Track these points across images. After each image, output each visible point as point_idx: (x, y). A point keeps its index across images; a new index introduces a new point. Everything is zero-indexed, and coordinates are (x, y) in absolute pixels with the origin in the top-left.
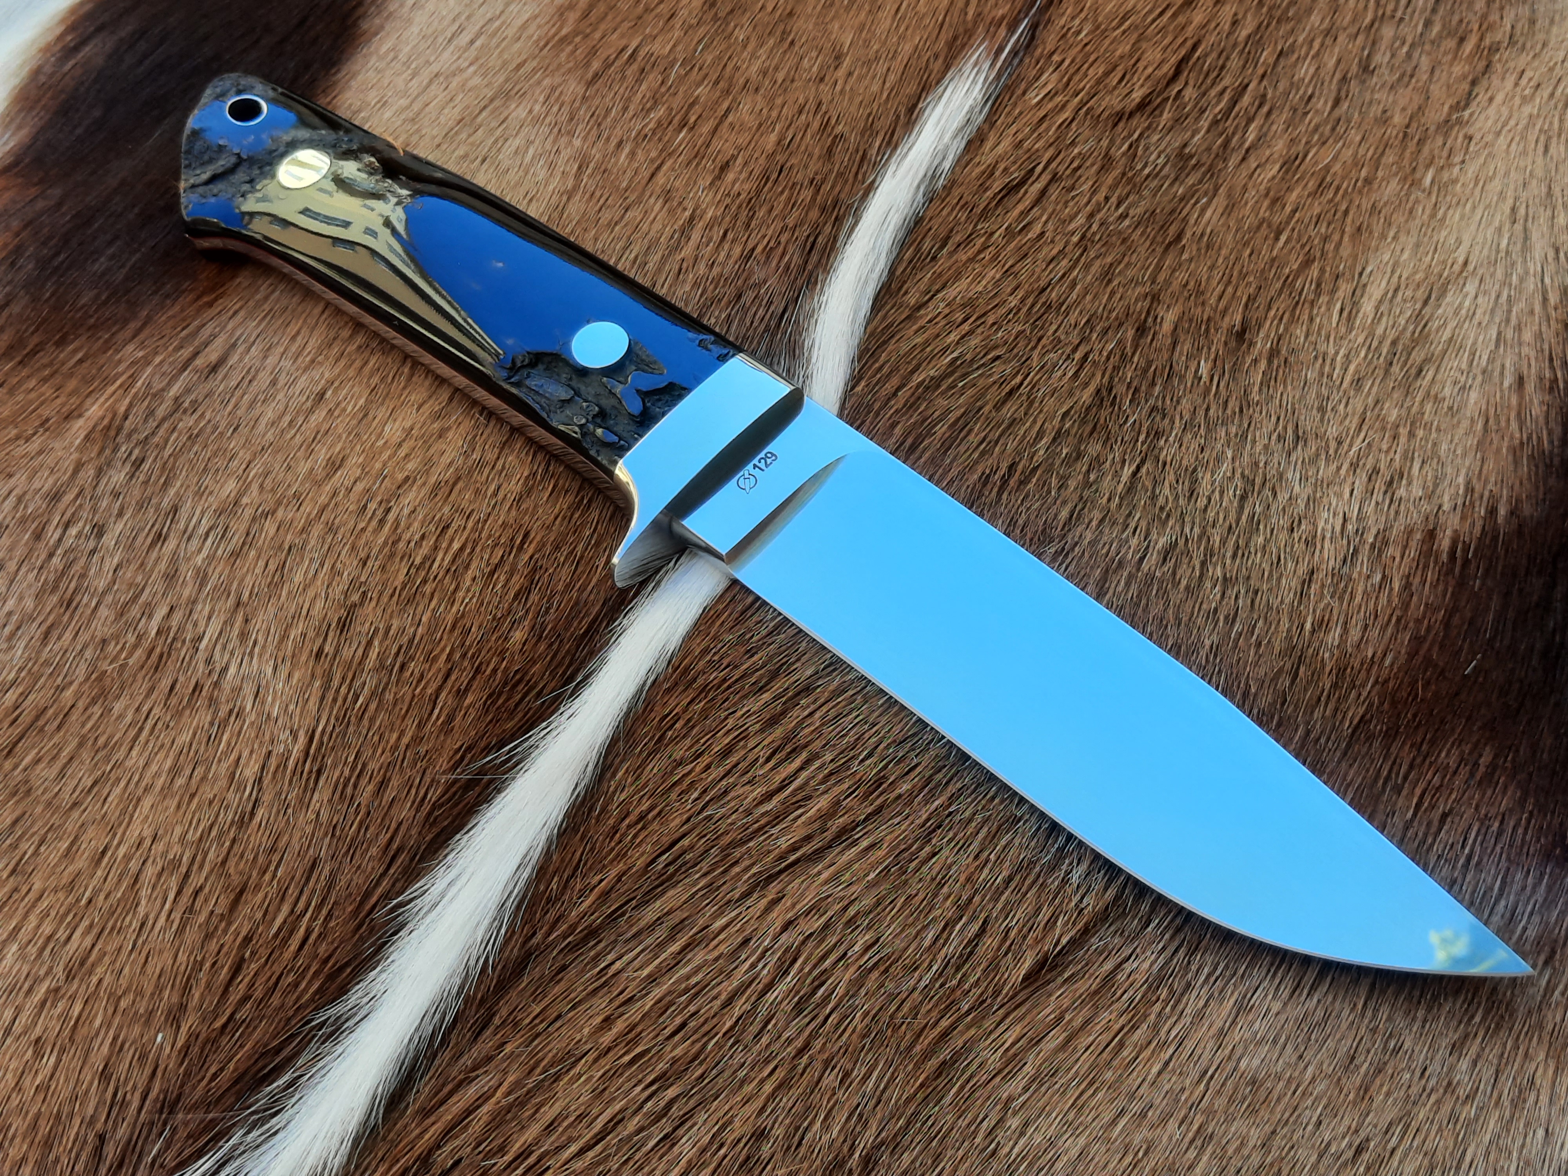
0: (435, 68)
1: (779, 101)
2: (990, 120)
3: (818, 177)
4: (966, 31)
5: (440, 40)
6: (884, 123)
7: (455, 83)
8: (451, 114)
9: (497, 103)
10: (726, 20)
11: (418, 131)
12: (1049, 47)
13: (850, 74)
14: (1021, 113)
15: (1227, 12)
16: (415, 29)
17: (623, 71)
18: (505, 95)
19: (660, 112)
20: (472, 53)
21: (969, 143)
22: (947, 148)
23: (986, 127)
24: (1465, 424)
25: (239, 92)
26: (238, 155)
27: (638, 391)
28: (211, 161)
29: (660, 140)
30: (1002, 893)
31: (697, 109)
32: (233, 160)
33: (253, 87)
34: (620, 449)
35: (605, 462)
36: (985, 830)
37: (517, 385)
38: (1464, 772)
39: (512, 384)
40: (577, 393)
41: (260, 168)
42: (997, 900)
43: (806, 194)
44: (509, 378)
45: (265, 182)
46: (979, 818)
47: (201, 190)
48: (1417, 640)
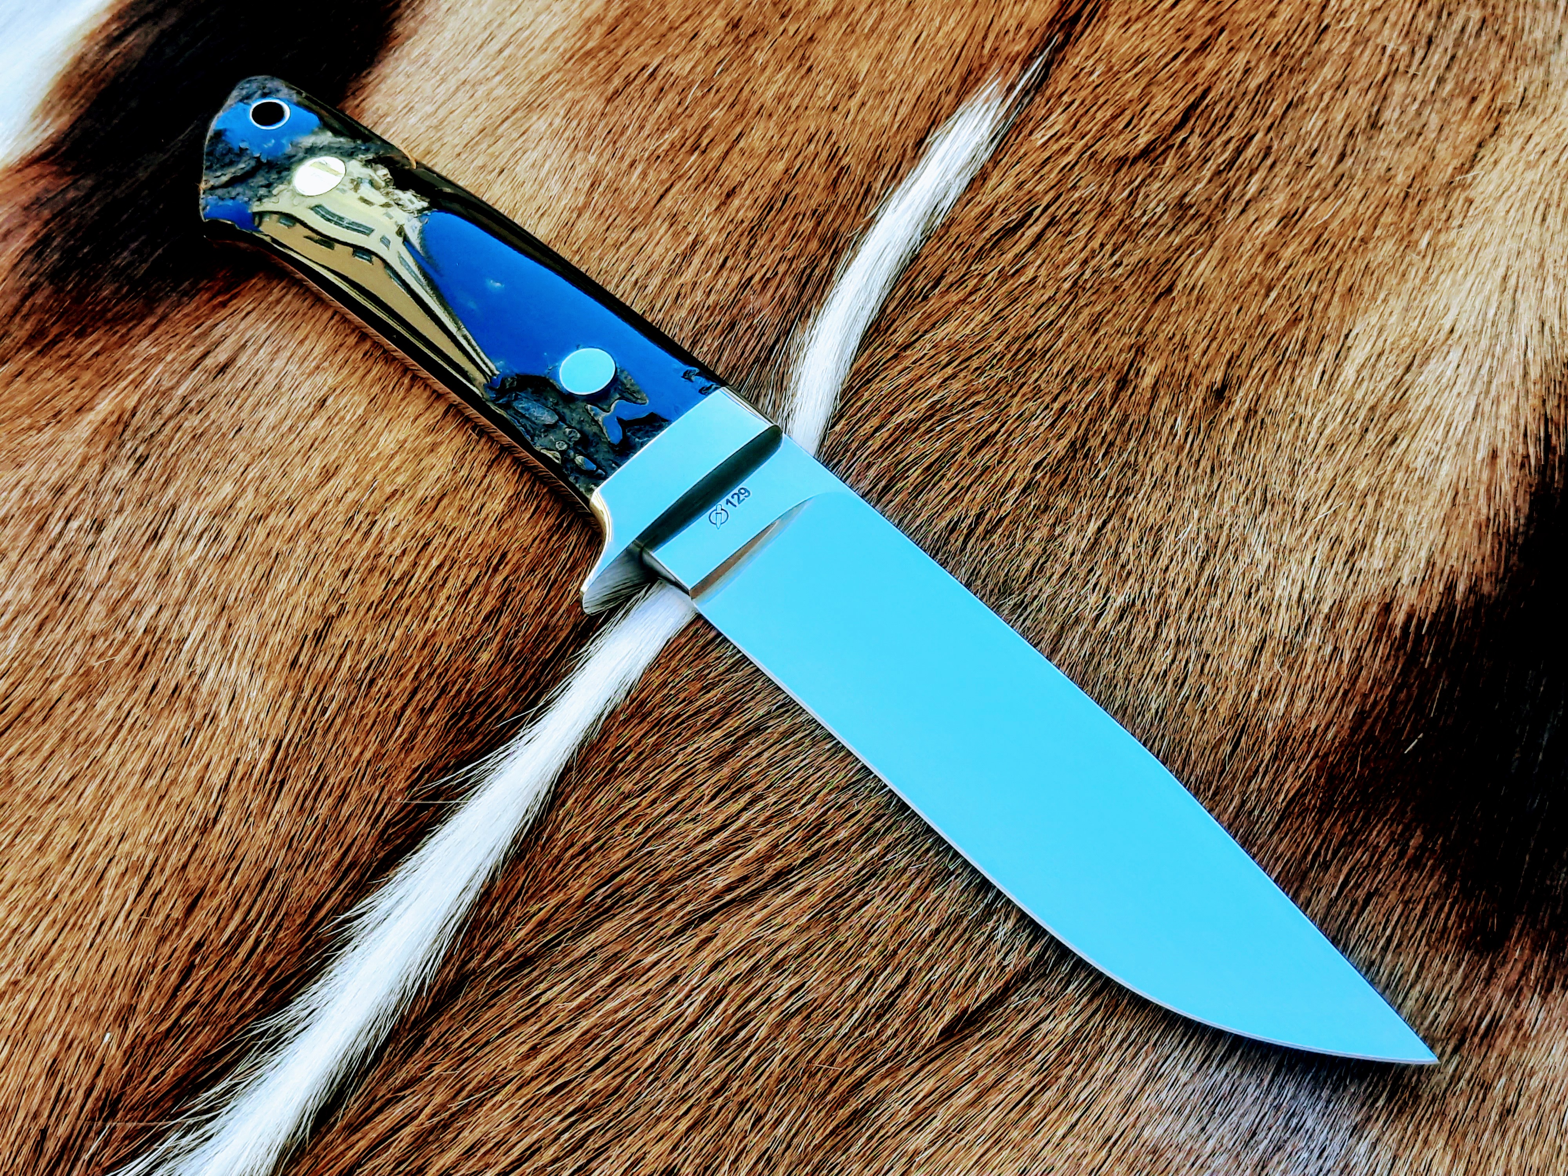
0: (462, 76)
1: (790, 129)
2: (995, 160)
3: (821, 209)
4: (981, 65)
5: (470, 47)
6: (891, 157)
7: (481, 91)
8: (473, 124)
9: (519, 114)
10: (747, 44)
11: (440, 139)
12: (1061, 87)
13: (863, 104)
14: (1025, 154)
15: (1240, 59)
16: (447, 34)
17: (643, 89)
18: (528, 106)
19: (674, 134)
20: (500, 62)
21: (973, 180)
22: (949, 186)
23: (990, 165)
24: (1434, 496)
25: (264, 95)
26: (258, 159)
27: (620, 421)
28: (231, 163)
29: (672, 161)
30: (929, 945)
31: (710, 132)
32: (253, 163)
33: (278, 91)
34: (596, 478)
35: (582, 490)
36: (918, 881)
37: (506, 407)
38: (1393, 851)
39: (500, 406)
40: (562, 418)
41: (279, 173)
42: (923, 953)
43: (807, 225)
44: (497, 399)
45: (281, 187)
46: (913, 869)
47: (220, 192)
48: (1361, 716)
